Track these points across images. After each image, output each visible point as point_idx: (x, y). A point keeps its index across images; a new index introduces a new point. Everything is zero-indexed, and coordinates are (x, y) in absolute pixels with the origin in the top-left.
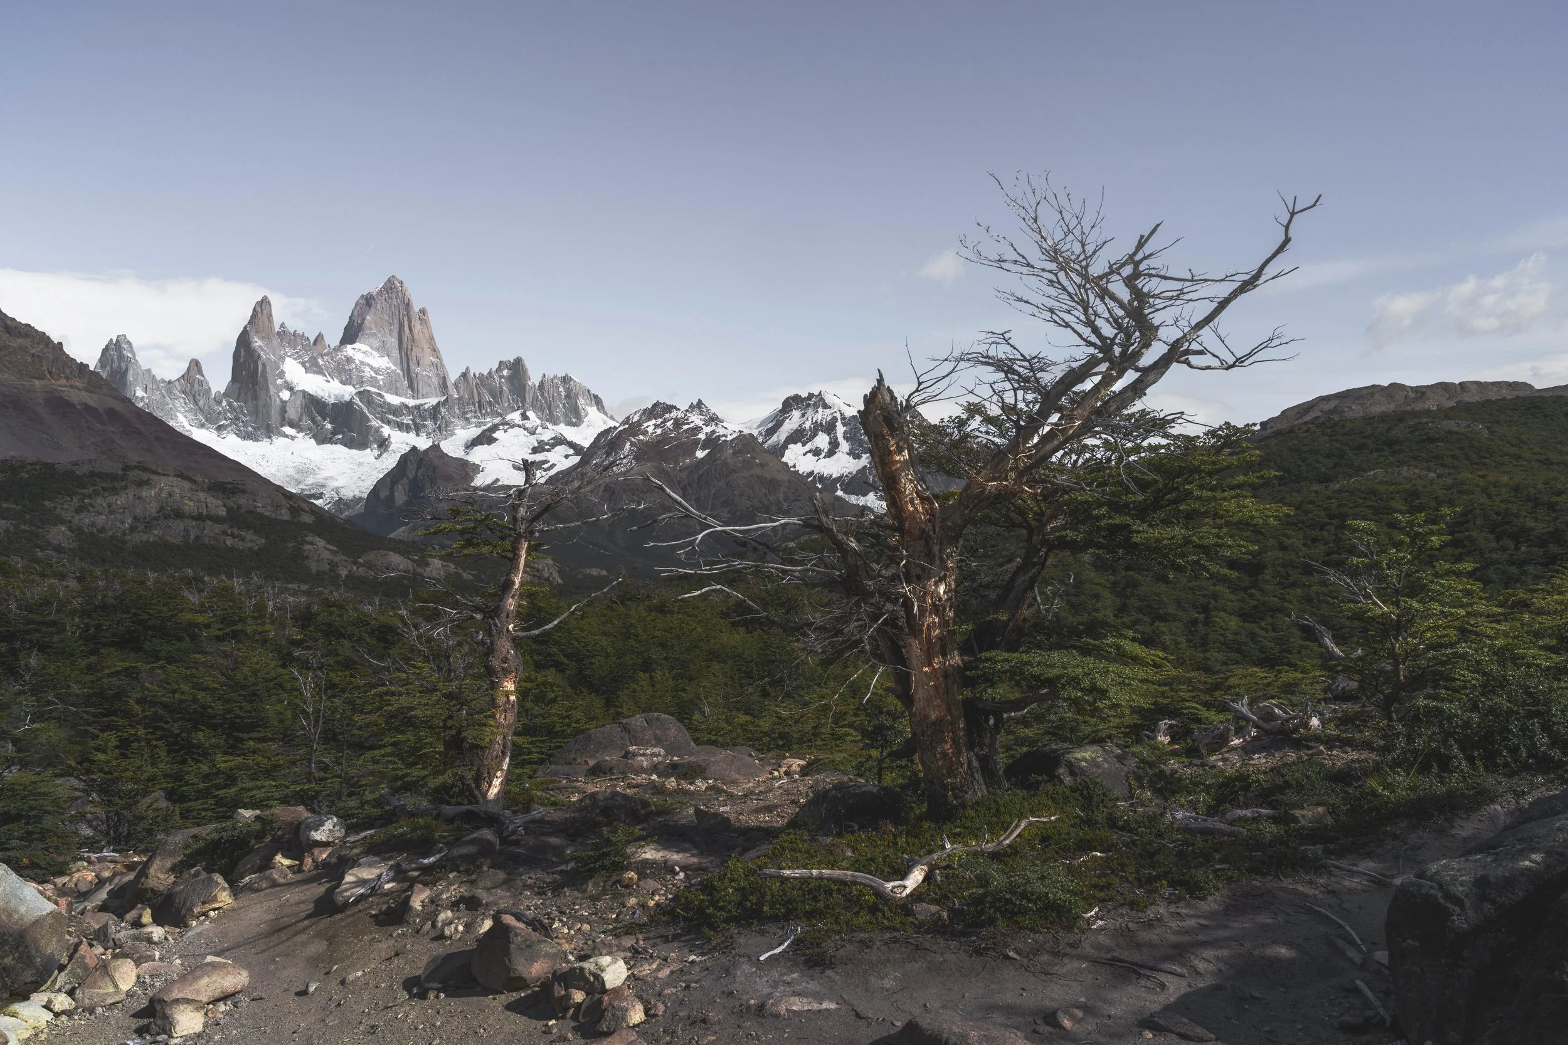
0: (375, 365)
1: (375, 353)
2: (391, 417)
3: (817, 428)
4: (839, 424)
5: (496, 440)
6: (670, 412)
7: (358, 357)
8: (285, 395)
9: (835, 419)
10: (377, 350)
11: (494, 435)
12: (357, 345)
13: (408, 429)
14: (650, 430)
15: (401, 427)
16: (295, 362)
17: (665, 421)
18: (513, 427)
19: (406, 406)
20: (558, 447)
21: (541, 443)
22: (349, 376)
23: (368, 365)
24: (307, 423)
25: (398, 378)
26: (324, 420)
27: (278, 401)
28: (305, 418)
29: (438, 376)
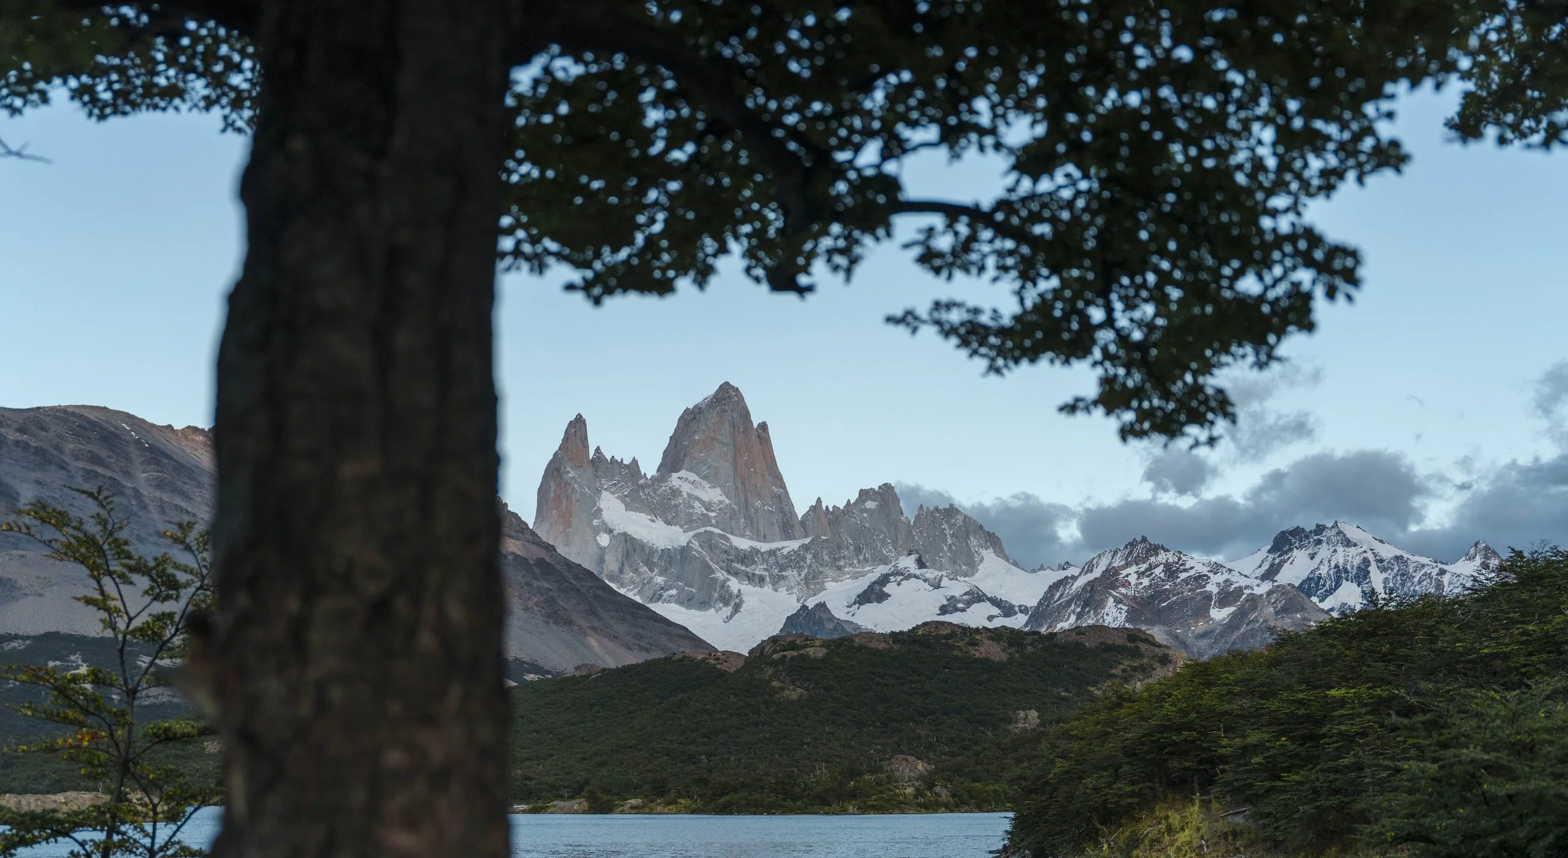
0: (705, 498)
1: (704, 483)
2: (739, 566)
3: (1340, 575)
4: (1373, 569)
5: (887, 596)
6: (1157, 554)
7: (686, 488)
8: (604, 540)
9: (1366, 562)
10: (705, 478)
11: (886, 589)
12: (683, 473)
13: (762, 580)
14: (1133, 579)
15: (751, 578)
16: (612, 497)
17: (1150, 568)
18: (908, 577)
19: (758, 551)
20: (975, 606)
21: (952, 599)
22: (677, 515)
23: (698, 499)
24: (629, 575)
25: (733, 515)
26: (652, 571)
27: (596, 549)
28: (627, 569)
29: (782, 510)
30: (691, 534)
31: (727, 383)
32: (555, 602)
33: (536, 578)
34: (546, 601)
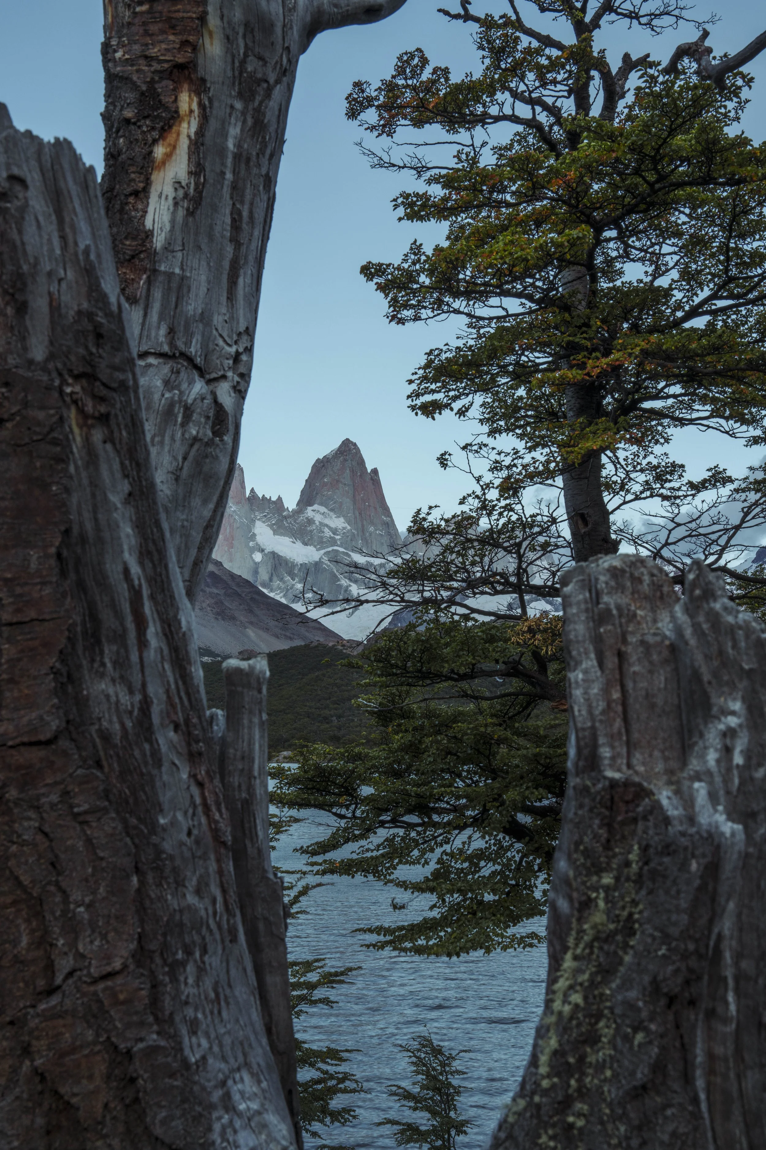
0: (333, 525)
1: (331, 514)
2: (358, 576)
7: (318, 518)
8: (258, 557)
10: (332, 510)
12: (316, 507)
16: (263, 525)
19: (371, 565)
22: (312, 538)
23: (327, 526)
24: (276, 583)
25: (353, 538)
26: (293, 579)
27: (251, 563)
28: (275, 578)
29: (389, 534)
30: (323, 552)
31: (347, 440)
32: (222, 603)
33: (208, 586)
34: (216, 603)
